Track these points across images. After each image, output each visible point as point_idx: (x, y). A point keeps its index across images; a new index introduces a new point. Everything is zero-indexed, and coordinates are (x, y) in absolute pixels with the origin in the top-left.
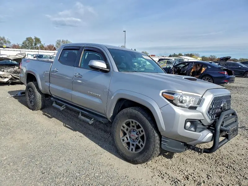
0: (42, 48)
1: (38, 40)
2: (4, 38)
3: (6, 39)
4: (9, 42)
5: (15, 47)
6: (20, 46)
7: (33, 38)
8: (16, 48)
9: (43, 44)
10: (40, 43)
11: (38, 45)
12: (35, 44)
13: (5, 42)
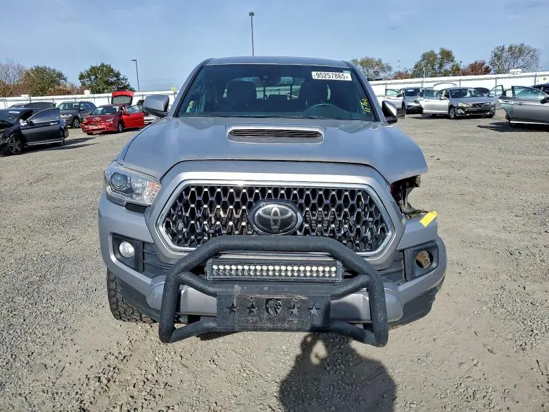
0: (456, 71)
1: (447, 55)
2: (380, 60)
3: (384, 62)
4: (390, 68)
5: (400, 76)
6: (410, 73)
7: (437, 51)
8: (402, 79)
9: (459, 63)
10: (452, 61)
11: (448, 67)
12: (441, 66)
13: (383, 69)
